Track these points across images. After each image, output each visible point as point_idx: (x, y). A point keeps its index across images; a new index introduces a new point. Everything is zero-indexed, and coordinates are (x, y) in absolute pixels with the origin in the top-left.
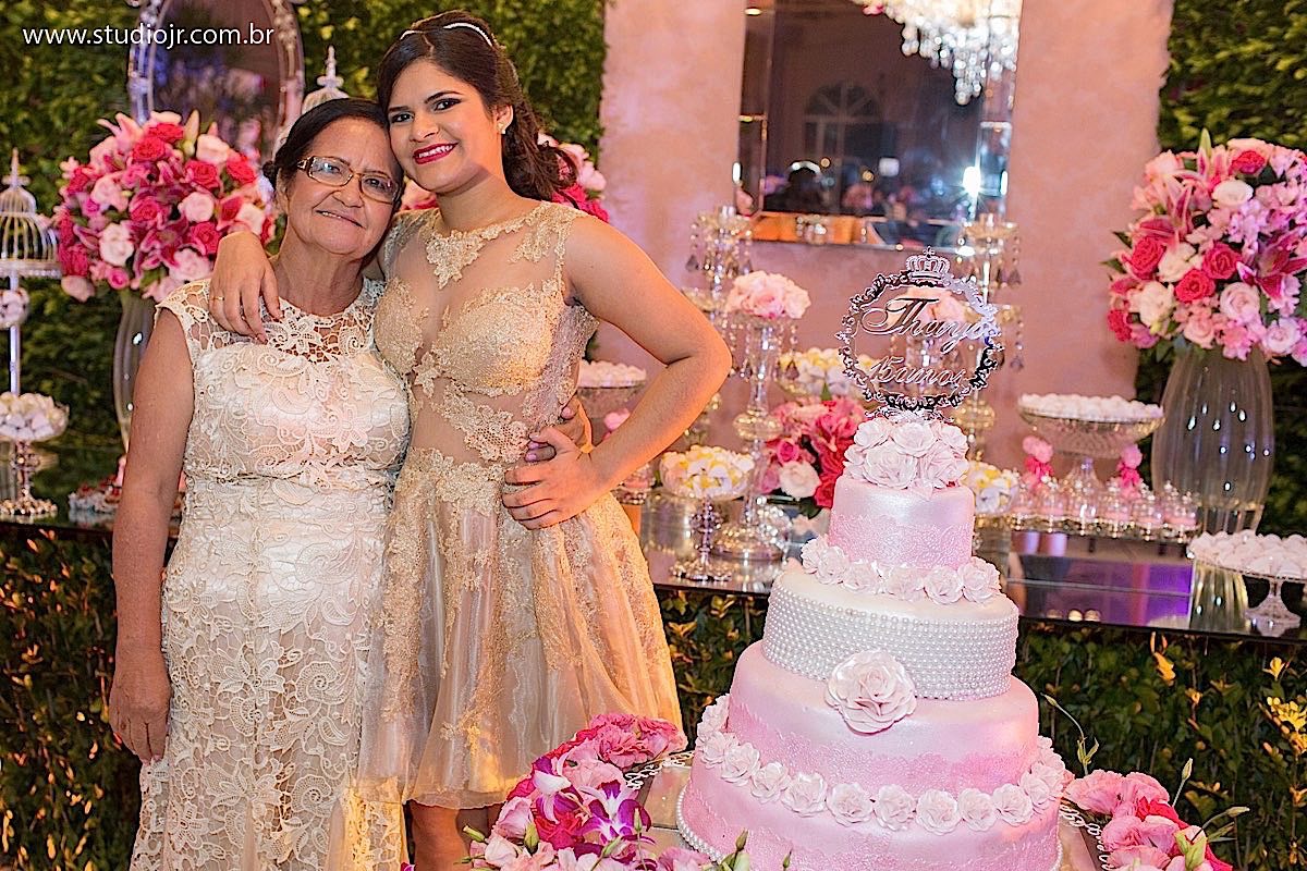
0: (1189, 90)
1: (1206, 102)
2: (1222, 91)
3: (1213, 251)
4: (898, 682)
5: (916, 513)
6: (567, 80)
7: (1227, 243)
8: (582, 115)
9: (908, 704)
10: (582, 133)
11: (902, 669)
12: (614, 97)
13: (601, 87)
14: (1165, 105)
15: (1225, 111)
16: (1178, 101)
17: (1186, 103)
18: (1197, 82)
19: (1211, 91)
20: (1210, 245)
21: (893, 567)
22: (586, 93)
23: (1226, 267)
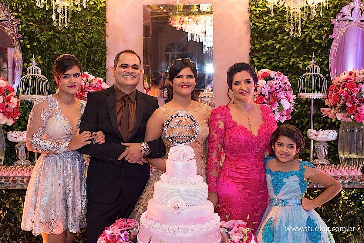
0: (256, 53)
1: (261, 56)
2: (264, 53)
3: (258, 97)
4: (182, 203)
5: (184, 166)
6: (96, 57)
7: (262, 95)
8: (101, 66)
9: (184, 207)
10: (101, 71)
11: (183, 200)
12: (109, 61)
13: (106, 58)
14: (251, 57)
15: (265, 58)
16: (254, 56)
17: (256, 56)
18: (258, 51)
19: (262, 53)
20: (258, 95)
21: (179, 178)
22: (102, 60)
23: (262, 101)
